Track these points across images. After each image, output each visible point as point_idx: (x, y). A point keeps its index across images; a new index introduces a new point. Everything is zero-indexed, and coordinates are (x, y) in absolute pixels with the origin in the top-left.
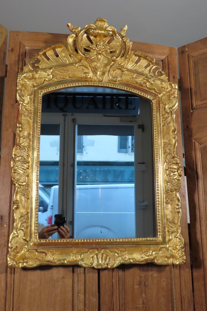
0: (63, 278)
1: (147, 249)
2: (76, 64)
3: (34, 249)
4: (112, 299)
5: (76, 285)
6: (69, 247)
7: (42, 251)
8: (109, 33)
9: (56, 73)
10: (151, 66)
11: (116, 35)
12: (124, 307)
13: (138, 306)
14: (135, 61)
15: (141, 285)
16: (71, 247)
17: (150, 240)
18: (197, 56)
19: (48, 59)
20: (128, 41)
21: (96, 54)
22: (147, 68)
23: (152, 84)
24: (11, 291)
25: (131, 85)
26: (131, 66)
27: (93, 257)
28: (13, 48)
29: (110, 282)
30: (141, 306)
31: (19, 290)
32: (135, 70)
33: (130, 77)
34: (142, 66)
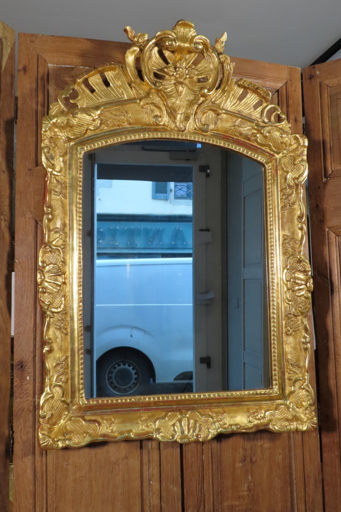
0: (126, 458)
1: (257, 407)
2: (140, 101)
3: (79, 417)
4: (202, 486)
5: (145, 468)
6: (135, 410)
7: (93, 418)
8: (197, 48)
9: (106, 117)
10: (265, 104)
11: (207, 50)
12: (220, 497)
13: (241, 494)
14: (239, 95)
15: (246, 462)
16: (139, 410)
17: (261, 394)
18: (336, 86)
19: (93, 91)
20: (228, 62)
21: (175, 84)
22: (257, 108)
23: (265, 137)
24: (42, 482)
25: (231, 137)
26: (232, 104)
27: (174, 425)
28: (25, 66)
29: (199, 459)
30: (245, 493)
31: (56, 481)
32: (238, 111)
33: (229, 125)
34: (249, 104)
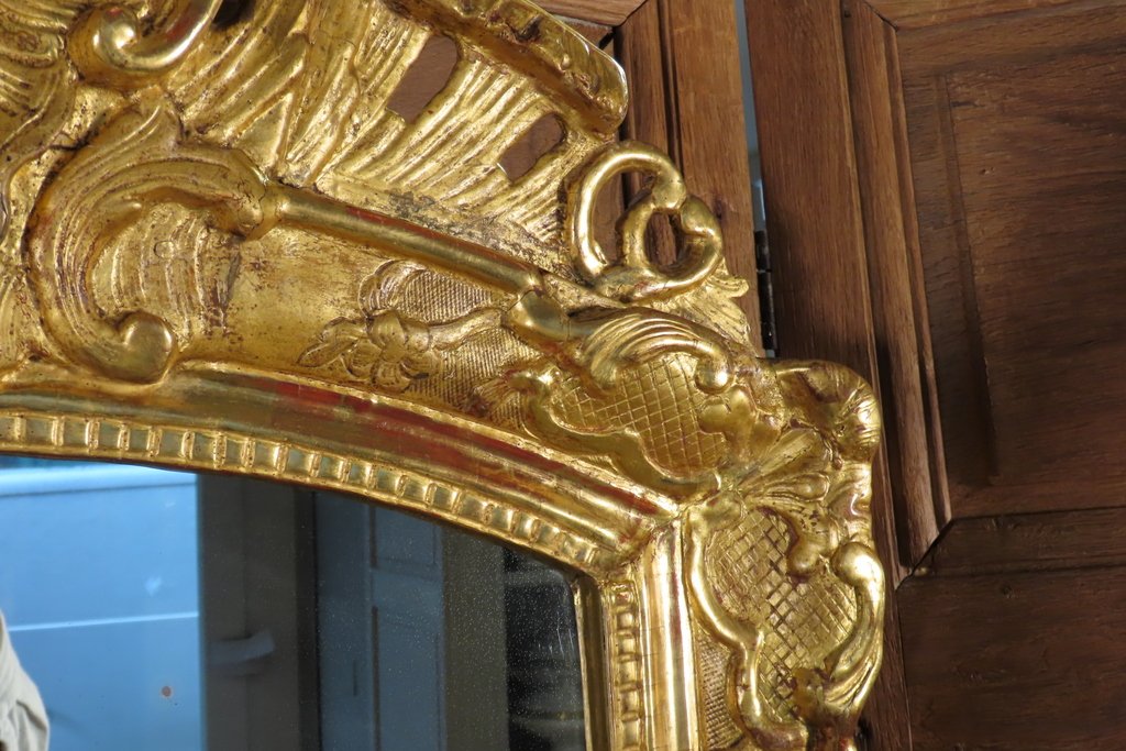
10: (581, 147)
14: (397, 76)
18: (936, 26)
22: (531, 169)
23: (598, 392)
25: (350, 402)
26: (350, 140)
32: (394, 195)
33: (330, 313)
34: (472, 143)
